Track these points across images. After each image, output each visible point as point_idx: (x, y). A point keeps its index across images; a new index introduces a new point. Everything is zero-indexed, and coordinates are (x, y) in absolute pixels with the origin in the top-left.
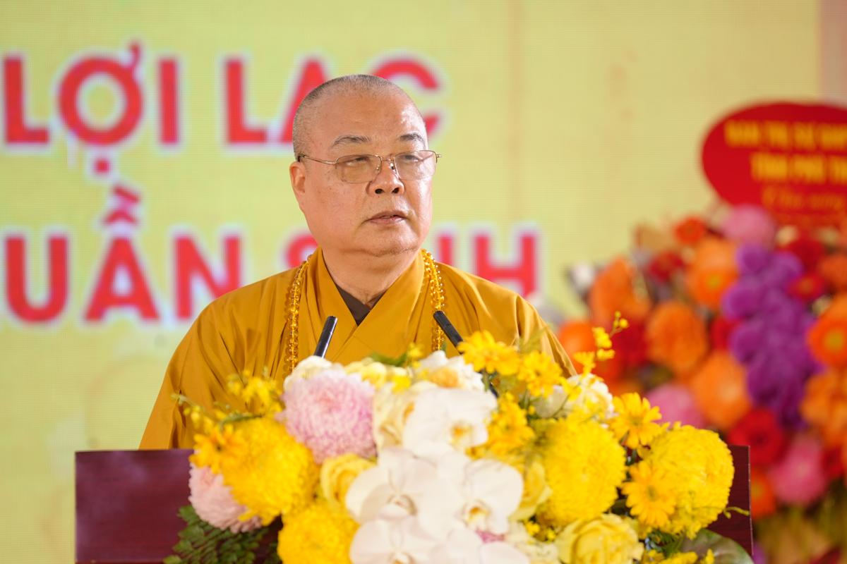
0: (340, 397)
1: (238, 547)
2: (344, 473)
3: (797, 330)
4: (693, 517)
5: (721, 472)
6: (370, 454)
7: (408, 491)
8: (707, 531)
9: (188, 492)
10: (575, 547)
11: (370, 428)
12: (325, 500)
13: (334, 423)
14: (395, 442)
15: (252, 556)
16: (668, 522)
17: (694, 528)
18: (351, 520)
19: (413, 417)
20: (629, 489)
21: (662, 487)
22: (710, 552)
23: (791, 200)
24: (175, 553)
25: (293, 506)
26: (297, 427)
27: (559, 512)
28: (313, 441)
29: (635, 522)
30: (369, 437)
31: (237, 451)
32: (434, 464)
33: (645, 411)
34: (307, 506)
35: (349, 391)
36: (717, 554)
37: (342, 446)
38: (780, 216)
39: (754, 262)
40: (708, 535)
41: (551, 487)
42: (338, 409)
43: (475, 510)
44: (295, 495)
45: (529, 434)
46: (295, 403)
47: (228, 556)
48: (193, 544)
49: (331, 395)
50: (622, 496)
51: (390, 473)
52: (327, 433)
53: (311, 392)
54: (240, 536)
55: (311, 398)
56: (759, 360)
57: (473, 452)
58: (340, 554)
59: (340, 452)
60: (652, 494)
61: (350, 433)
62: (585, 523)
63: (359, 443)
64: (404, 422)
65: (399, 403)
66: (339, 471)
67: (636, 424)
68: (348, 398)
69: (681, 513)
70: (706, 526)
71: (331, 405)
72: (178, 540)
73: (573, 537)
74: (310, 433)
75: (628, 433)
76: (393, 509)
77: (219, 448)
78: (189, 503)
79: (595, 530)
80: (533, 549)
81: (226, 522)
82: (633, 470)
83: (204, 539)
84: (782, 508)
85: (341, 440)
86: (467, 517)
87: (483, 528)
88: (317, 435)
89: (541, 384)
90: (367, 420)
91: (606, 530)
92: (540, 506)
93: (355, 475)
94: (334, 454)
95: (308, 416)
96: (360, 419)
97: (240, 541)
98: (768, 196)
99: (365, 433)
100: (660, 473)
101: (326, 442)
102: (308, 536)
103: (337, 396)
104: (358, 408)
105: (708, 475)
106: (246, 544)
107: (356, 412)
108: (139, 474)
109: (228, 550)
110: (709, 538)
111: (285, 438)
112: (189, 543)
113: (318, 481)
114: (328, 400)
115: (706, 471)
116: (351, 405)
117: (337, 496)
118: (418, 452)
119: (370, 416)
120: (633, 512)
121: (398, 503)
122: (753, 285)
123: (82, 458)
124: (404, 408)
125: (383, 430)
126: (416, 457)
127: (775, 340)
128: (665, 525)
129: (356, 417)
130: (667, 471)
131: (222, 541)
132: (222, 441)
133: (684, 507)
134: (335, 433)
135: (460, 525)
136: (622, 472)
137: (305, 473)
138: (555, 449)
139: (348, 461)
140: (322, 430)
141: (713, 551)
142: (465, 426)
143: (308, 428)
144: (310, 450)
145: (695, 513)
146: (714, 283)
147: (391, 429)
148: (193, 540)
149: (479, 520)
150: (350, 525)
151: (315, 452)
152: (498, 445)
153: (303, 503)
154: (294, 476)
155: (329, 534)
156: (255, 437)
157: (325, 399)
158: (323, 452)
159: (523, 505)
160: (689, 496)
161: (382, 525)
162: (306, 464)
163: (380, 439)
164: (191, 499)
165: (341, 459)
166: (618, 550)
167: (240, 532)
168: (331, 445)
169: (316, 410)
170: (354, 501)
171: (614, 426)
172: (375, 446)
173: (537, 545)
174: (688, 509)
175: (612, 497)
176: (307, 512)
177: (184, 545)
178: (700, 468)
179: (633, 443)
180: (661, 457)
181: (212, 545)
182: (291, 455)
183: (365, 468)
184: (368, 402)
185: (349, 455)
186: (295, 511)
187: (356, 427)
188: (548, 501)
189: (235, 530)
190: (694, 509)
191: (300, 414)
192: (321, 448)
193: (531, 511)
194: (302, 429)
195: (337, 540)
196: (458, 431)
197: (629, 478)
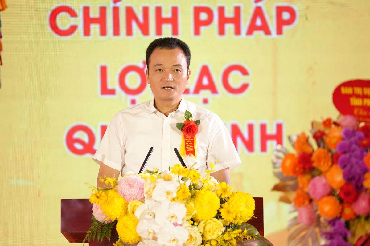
0: (134, 183)
1: (107, 228)
2: (135, 206)
3: (361, 157)
4: (241, 219)
5: (251, 205)
6: (142, 200)
7: (153, 211)
8: (246, 223)
9: (92, 212)
10: (204, 227)
11: (143, 193)
12: (129, 214)
13: (132, 191)
14: (150, 197)
15: (110, 231)
16: (234, 220)
17: (240, 222)
18: (137, 220)
19: (156, 189)
20: (221, 210)
21: (232, 210)
22: (245, 229)
23: (363, 113)
24: (90, 230)
25: (120, 216)
26: (121, 192)
27: (199, 217)
28: (126, 196)
29: (223, 220)
30: (142, 195)
31: (103, 198)
32: (160, 203)
33: (228, 187)
34: (125, 216)
35: (137, 182)
36: (248, 230)
37: (134, 198)
38: (359, 118)
39: (348, 134)
40: (246, 224)
41: (196, 210)
42: (133, 187)
43: (172, 217)
44: (121, 212)
45: (190, 194)
46: (121, 185)
47: (104, 231)
48: (95, 227)
49: (131, 183)
50: (219, 213)
51: (148, 206)
52: (130, 194)
53: (126, 182)
54: (108, 225)
55: (125, 184)
56: (348, 167)
57: (174, 200)
58: (133, 230)
59: (134, 199)
60: (229, 212)
61: (137, 194)
62: (208, 221)
63: (139, 197)
64: (153, 191)
65: (152, 185)
66: (133, 205)
67: (224, 191)
68: (136, 183)
69: (237, 218)
70: (246, 221)
71: (131, 186)
72: (91, 226)
73: (204, 225)
74: (125, 194)
75: (222, 194)
76: (148, 217)
77: (98, 197)
78: (93, 215)
79: (210, 223)
80: (190, 228)
81: (103, 220)
82: (223, 205)
83: (98, 226)
84: (358, 217)
85: (134, 196)
86: (170, 219)
87: (175, 222)
88: (127, 194)
89: (195, 179)
90: (142, 190)
91: (213, 223)
92: (193, 215)
93: (138, 206)
94: (132, 200)
95: (124, 189)
96: (140, 190)
97: (108, 226)
98: (355, 112)
99: (141, 194)
100: (231, 206)
101: (129, 197)
102: (124, 225)
103: (133, 183)
104: (139, 187)
105: (247, 206)
106: (109, 227)
107: (139, 188)
108: (80, 206)
109: (104, 229)
110: (247, 225)
111: (118, 196)
112: (93, 227)
113: (127, 208)
114: (130, 184)
115: (246, 205)
116: (137, 185)
117: (133, 212)
118: (156, 200)
119: (143, 189)
120: (222, 218)
121: (151, 215)
122: (347, 142)
123: (63, 201)
124: (153, 186)
125: (147, 193)
126: (156, 201)
127: (354, 160)
128: (233, 221)
129: (139, 189)
130: (233, 205)
131: (103, 226)
132: (98, 195)
133: (238, 216)
134: (132, 194)
135: (168, 221)
136: (219, 205)
137: (123, 206)
138: (197, 198)
139: (136, 202)
140: (128, 193)
141: (247, 229)
142: (170, 192)
143: (124, 193)
144: (125, 199)
145: (241, 218)
146: (334, 141)
147: (149, 193)
148: (95, 226)
149: (174, 220)
150: (136, 221)
151: (126, 200)
152: (180, 197)
153: (123, 215)
154: (120, 206)
155: (130, 224)
156: (109, 195)
157: (129, 184)
158: (129, 200)
159: (187, 215)
160: (240, 213)
161: (145, 221)
162: (124, 203)
163: (146, 196)
164: (93, 214)
165: (134, 202)
166: (217, 228)
167: (108, 223)
168: (131, 197)
169: (127, 187)
170: (138, 214)
171: (218, 192)
172: (144, 198)
173: (192, 227)
174: (239, 216)
175: (215, 213)
176: (124, 217)
177: (92, 227)
178: (244, 204)
179: (223, 197)
180: (232, 201)
181: (100, 227)
182: (119, 201)
183: (141, 204)
184: (143, 185)
185: (136, 201)
186: (121, 217)
187: (139, 192)
188: (196, 214)
189: (106, 223)
190: (241, 216)
191: (122, 188)
192: (128, 199)
193: (190, 217)
194: (122, 193)
195: (132, 226)
196: (168, 193)
197: (221, 207)
